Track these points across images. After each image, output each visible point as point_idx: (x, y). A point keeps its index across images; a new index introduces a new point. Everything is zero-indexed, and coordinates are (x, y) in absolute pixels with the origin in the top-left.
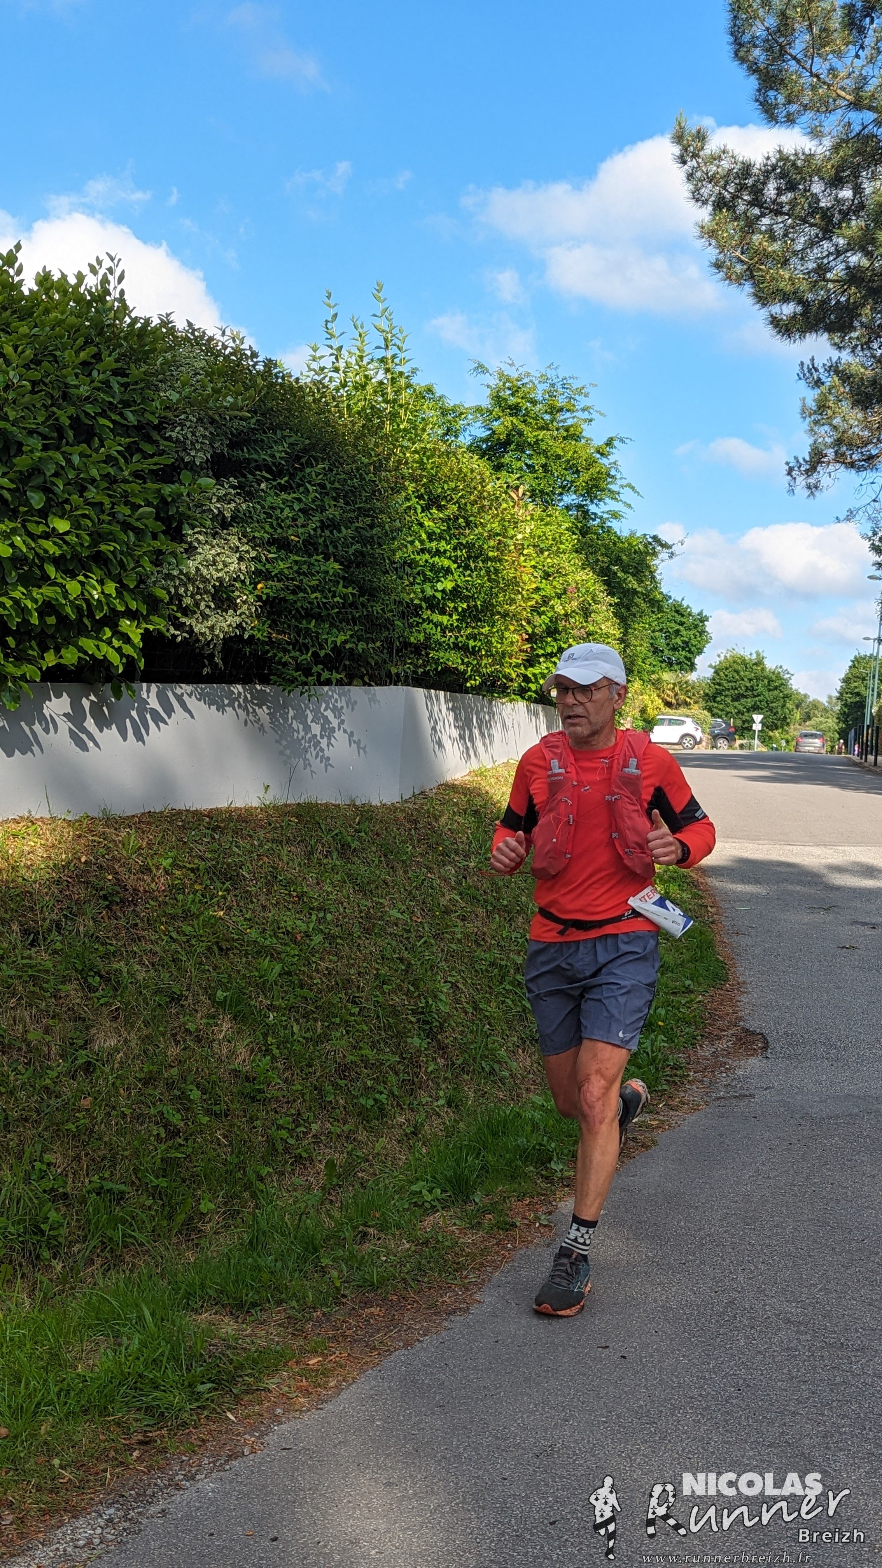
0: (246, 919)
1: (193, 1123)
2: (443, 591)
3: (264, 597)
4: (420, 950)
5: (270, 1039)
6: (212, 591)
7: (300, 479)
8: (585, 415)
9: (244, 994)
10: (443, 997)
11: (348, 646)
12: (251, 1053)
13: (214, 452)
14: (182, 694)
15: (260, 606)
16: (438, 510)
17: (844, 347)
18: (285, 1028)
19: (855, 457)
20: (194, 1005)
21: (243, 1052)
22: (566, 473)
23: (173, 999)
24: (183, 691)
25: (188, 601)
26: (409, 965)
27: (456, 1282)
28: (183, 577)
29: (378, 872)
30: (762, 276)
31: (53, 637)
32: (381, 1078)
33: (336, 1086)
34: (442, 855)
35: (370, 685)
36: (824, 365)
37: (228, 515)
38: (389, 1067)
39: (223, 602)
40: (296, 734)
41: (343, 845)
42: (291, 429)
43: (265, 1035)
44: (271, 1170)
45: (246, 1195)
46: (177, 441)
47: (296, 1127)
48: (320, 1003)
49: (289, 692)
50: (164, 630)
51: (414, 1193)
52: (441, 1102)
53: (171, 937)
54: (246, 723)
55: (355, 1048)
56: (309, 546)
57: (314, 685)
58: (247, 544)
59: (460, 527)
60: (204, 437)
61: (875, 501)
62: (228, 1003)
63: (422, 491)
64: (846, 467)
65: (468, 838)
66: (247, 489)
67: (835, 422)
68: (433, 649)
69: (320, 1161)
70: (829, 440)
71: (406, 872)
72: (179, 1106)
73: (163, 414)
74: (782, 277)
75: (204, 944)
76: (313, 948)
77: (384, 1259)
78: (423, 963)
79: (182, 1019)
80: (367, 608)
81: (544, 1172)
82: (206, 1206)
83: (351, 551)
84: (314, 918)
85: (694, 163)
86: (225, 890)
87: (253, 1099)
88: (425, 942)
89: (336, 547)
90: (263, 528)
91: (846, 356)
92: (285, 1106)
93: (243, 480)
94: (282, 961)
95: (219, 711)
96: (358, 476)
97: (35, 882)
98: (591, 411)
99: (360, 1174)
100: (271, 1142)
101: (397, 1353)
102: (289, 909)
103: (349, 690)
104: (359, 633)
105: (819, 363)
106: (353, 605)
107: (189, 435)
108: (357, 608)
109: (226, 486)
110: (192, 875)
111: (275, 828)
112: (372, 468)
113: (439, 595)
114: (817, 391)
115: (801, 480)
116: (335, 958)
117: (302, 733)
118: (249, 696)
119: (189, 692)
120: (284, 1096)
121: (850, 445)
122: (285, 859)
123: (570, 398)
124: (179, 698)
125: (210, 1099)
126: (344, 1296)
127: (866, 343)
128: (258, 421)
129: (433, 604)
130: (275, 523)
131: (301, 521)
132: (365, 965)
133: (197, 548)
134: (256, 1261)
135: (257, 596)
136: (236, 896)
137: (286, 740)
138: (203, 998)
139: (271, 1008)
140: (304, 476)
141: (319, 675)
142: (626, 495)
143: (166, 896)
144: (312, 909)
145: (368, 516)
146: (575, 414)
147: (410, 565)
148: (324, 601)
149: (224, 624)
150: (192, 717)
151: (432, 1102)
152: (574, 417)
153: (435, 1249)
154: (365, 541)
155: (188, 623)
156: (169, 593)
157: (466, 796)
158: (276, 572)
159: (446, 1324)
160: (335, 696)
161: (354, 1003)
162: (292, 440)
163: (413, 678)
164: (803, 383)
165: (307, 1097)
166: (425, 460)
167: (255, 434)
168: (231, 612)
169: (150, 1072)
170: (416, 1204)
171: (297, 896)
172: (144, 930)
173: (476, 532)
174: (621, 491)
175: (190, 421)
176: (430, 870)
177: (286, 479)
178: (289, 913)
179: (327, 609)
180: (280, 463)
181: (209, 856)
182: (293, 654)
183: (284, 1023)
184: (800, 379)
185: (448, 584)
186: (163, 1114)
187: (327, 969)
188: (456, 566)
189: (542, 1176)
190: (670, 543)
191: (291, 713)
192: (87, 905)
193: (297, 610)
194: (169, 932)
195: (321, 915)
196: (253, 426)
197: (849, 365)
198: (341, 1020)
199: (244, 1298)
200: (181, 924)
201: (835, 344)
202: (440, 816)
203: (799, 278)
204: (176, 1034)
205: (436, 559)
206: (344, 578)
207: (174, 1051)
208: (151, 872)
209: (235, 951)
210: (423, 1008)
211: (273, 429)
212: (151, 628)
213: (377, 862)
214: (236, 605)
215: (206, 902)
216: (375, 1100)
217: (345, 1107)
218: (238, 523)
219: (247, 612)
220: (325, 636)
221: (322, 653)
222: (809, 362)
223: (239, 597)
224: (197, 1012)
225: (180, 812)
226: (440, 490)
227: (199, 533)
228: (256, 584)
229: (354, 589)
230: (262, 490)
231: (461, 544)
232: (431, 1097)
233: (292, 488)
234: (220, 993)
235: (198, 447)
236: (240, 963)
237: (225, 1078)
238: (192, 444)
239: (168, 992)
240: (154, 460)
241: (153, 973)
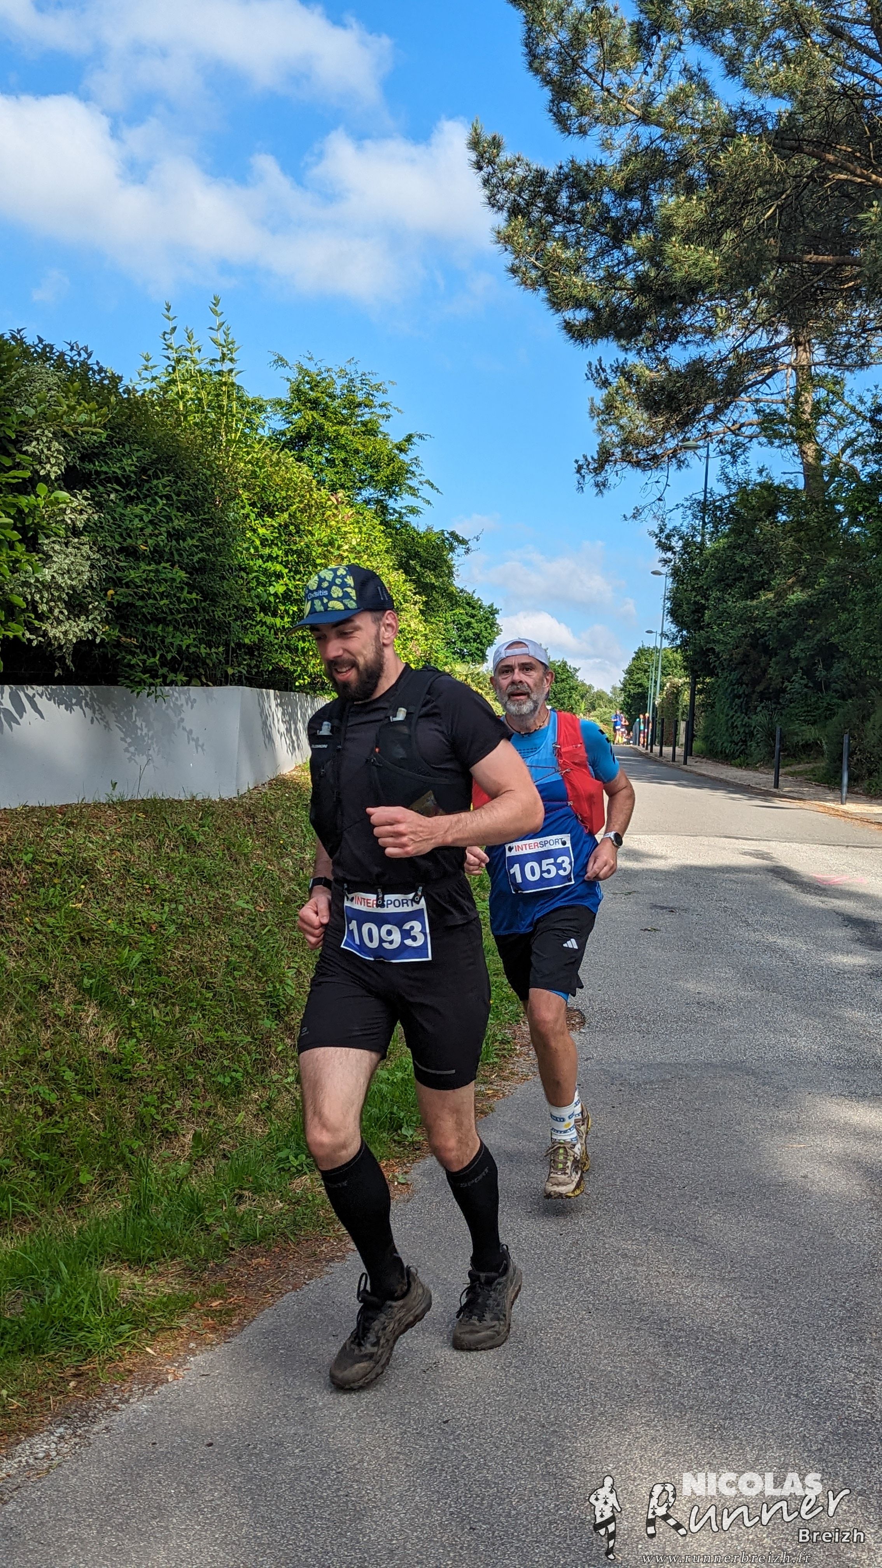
0: (103, 911)
1: (67, 1102)
2: (276, 595)
3: (115, 604)
4: (265, 937)
5: (134, 1024)
6: (67, 599)
7: (148, 490)
8: (383, 411)
9: (108, 981)
10: (289, 982)
11: (192, 650)
12: (116, 1037)
13: (67, 464)
14: (34, 695)
15: (110, 611)
16: (269, 517)
17: (630, 349)
18: (146, 1012)
19: (642, 456)
20: (61, 992)
21: (109, 1036)
22: (365, 467)
23: (41, 987)
24: (34, 692)
25: (43, 608)
26: (257, 950)
27: (331, 1233)
28: (38, 584)
29: (222, 865)
30: (556, 282)
32: (236, 1058)
33: (196, 1066)
34: (280, 847)
35: (208, 685)
36: (611, 366)
37: (80, 525)
38: (242, 1047)
39: (74, 607)
40: (139, 732)
41: (189, 840)
42: (141, 444)
43: (129, 1019)
44: (142, 1144)
45: (120, 1167)
46: (33, 454)
47: (162, 1103)
48: (177, 989)
49: (138, 693)
50: (20, 634)
51: (280, 1160)
52: (290, 1079)
53: (36, 929)
54: (92, 722)
55: (211, 1030)
56: (157, 555)
57: (161, 685)
58: (98, 552)
59: (291, 534)
60: (58, 451)
61: (660, 499)
62: (93, 990)
63: (255, 498)
64: (633, 466)
65: (302, 831)
66: (96, 499)
67: (621, 422)
68: (265, 650)
69: (184, 1135)
70: (616, 440)
71: (248, 864)
72: (54, 1086)
73: (19, 429)
74: (575, 283)
75: (67, 935)
76: (168, 937)
77: (261, 1217)
78: (268, 950)
79: (51, 1005)
80: (208, 613)
81: (396, 1138)
82: (85, 1178)
83: (195, 559)
84: (166, 909)
85: (490, 169)
86: (83, 884)
87: (121, 1079)
88: (269, 931)
89: (181, 555)
90: (111, 537)
91: (632, 358)
92: (150, 1085)
93: (94, 491)
94: (140, 950)
95: (67, 710)
96: (200, 487)
98: (389, 407)
99: (221, 1146)
100: (139, 1118)
101: (288, 1294)
102: (143, 901)
103: (189, 690)
104: (201, 636)
105: (606, 364)
106: (196, 609)
107: (45, 451)
108: (198, 612)
109: (80, 497)
110: (51, 869)
111: (126, 824)
112: (213, 480)
113: (272, 599)
114: (605, 392)
115: (589, 478)
116: (189, 947)
117: (145, 731)
118: (95, 695)
119: (40, 692)
120: (148, 1076)
121: (636, 445)
122: (136, 853)
123: (368, 394)
124: (31, 699)
125: (82, 1079)
126: (232, 1249)
127: (651, 346)
128: (108, 435)
129: (265, 608)
130: (124, 534)
131: (148, 531)
132: (216, 952)
133: (52, 557)
134: (148, 1223)
135: (108, 602)
136: (92, 889)
137: (131, 738)
138: (69, 985)
139: (132, 994)
140: (151, 488)
141: (165, 677)
142: (425, 491)
143: (28, 890)
144: (165, 900)
145: (209, 525)
146: (373, 410)
147: (244, 570)
148: (171, 606)
149: (76, 629)
150: (42, 717)
151: (282, 1079)
152: (372, 413)
153: (307, 1207)
154: (207, 549)
155: (44, 628)
156: (25, 599)
157: (296, 791)
158: (128, 580)
159: (327, 1269)
160: (176, 695)
161: (208, 988)
162: (140, 454)
163: (246, 678)
164: (591, 382)
165: (170, 1076)
166: (257, 469)
167: (105, 448)
168: (83, 618)
169: (25, 1055)
170: (283, 1169)
171: (150, 888)
172: (10, 922)
173: (306, 540)
174: (420, 487)
175: (47, 436)
176: (270, 862)
177: (135, 490)
178: (143, 905)
179: (172, 614)
180: (130, 476)
181: (66, 851)
182: (141, 657)
183: (145, 1008)
184: (588, 379)
185: (279, 588)
186: (39, 1094)
187: (181, 957)
188: (287, 570)
189: (395, 1141)
190: (467, 539)
191: (135, 711)
193: (144, 615)
194: (34, 923)
195: (173, 906)
196: (104, 441)
197: (635, 366)
198: (198, 1005)
199: (142, 1254)
200: (44, 917)
201: (622, 346)
202: (276, 811)
203: (591, 285)
204: (45, 1020)
205: (269, 564)
206: (187, 584)
207: (46, 1035)
208: (12, 866)
209: (96, 941)
210: (270, 992)
211: (120, 442)
212: (11, 635)
213: (221, 855)
214: (88, 611)
215: (65, 895)
216: (231, 1078)
217: (203, 1085)
218: (89, 532)
219: (99, 618)
220: (171, 640)
221: (169, 656)
222: (597, 363)
223: (90, 603)
224: (63, 998)
225: (33, 809)
226: (271, 499)
227: (54, 542)
228: (107, 590)
229: (197, 594)
230: (112, 500)
231: (291, 549)
232: (280, 1074)
233: (138, 498)
234: (86, 980)
235: (53, 461)
236: (101, 952)
237: (94, 1059)
238: (47, 458)
239: (36, 980)
240: (13, 473)
241: (21, 963)
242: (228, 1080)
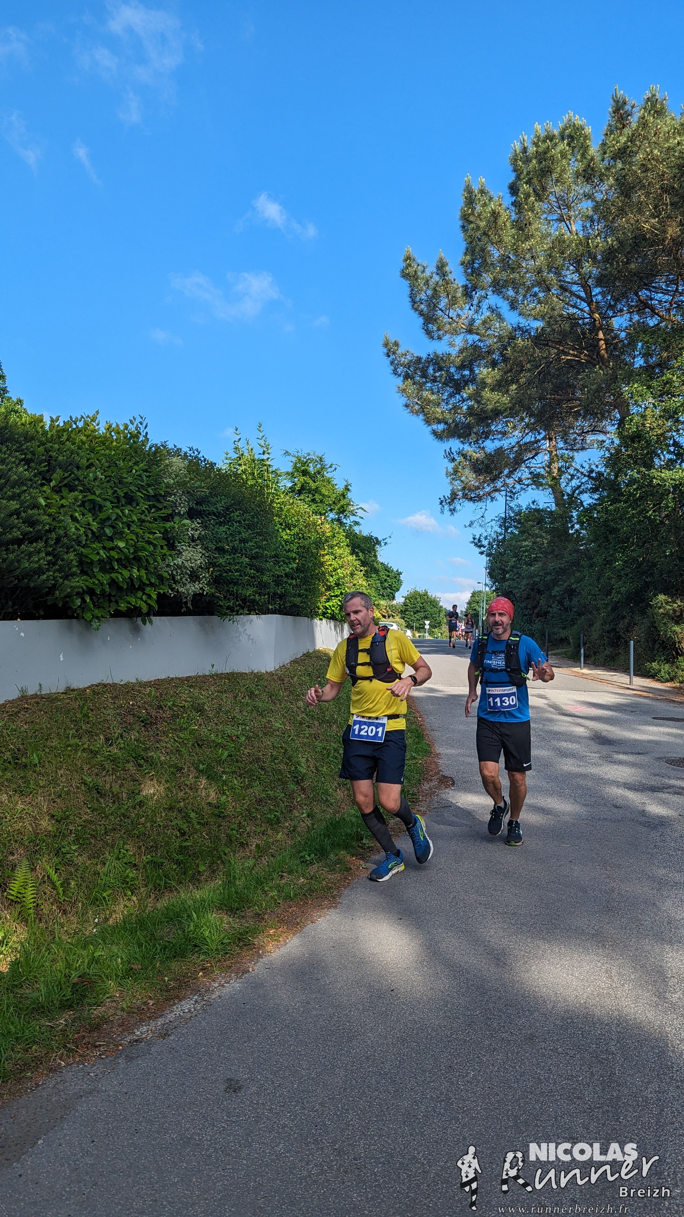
0: (208, 731)
1: (192, 828)
3: (213, 575)
5: (225, 788)
6: (189, 573)
9: (211, 766)
11: (251, 597)
12: (216, 795)
13: (190, 508)
15: (211, 579)
16: (289, 530)
18: (231, 782)
20: (188, 772)
21: (213, 794)
23: (178, 769)
25: (177, 577)
28: (175, 566)
31: (114, 596)
32: (276, 806)
33: (256, 810)
37: (196, 536)
39: (193, 577)
42: (226, 496)
43: (222, 786)
44: (230, 850)
45: (219, 862)
46: (172, 501)
47: (240, 828)
48: (246, 770)
49: (224, 620)
50: (166, 592)
53: (175, 740)
56: (234, 550)
57: (236, 615)
58: (205, 550)
60: (185, 500)
62: (204, 771)
69: (251, 845)
72: (185, 820)
73: (166, 490)
75: (191, 743)
76: (241, 744)
79: (183, 779)
80: (259, 579)
83: (253, 552)
86: (197, 717)
87: (219, 816)
89: (246, 550)
90: (211, 542)
92: (234, 819)
93: (202, 519)
94: (227, 750)
96: (255, 516)
97: (109, 715)
99: (270, 851)
100: (229, 836)
104: (256, 590)
107: (178, 500)
108: (254, 579)
109: (195, 523)
110: (181, 709)
112: (262, 513)
120: (233, 815)
125: (199, 816)
128: (210, 492)
130: (218, 541)
131: (229, 539)
133: (182, 552)
135: (210, 574)
136: (202, 719)
138: (192, 769)
139: (224, 772)
141: (238, 611)
143: (170, 720)
145: (260, 535)
148: (241, 576)
149: (193, 588)
154: (259, 547)
155: (177, 588)
156: (169, 574)
158: (219, 563)
162: (225, 500)
165: (244, 815)
167: (208, 498)
168: (197, 582)
169: (171, 804)
172: (162, 737)
174: (358, 511)
175: (179, 493)
177: (223, 519)
178: (228, 727)
180: (220, 512)
181: (189, 700)
186: (178, 824)
187: (248, 754)
188: (298, 556)
189: (360, 846)
192: (134, 726)
193: (227, 581)
194: (174, 737)
195: (243, 728)
196: (208, 495)
200: (179, 734)
204: (181, 786)
205: (289, 553)
206: (249, 565)
209: (205, 746)
211: (216, 495)
212: (161, 591)
214: (199, 579)
215: (189, 722)
216: (275, 815)
218: (200, 540)
219: (205, 582)
220: (241, 592)
223: (201, 575)
224: (189, 775)
227: (183, 545)
228: (209, 568)
230: (212, 525)
234: (201, 766)
235: (182, 505)
236: (208, 751)
237: (205, 806)
238: (180, 504)
239: (175, 766)
240: (162, 512)
241: (168, 757)
242: (273, 816)
